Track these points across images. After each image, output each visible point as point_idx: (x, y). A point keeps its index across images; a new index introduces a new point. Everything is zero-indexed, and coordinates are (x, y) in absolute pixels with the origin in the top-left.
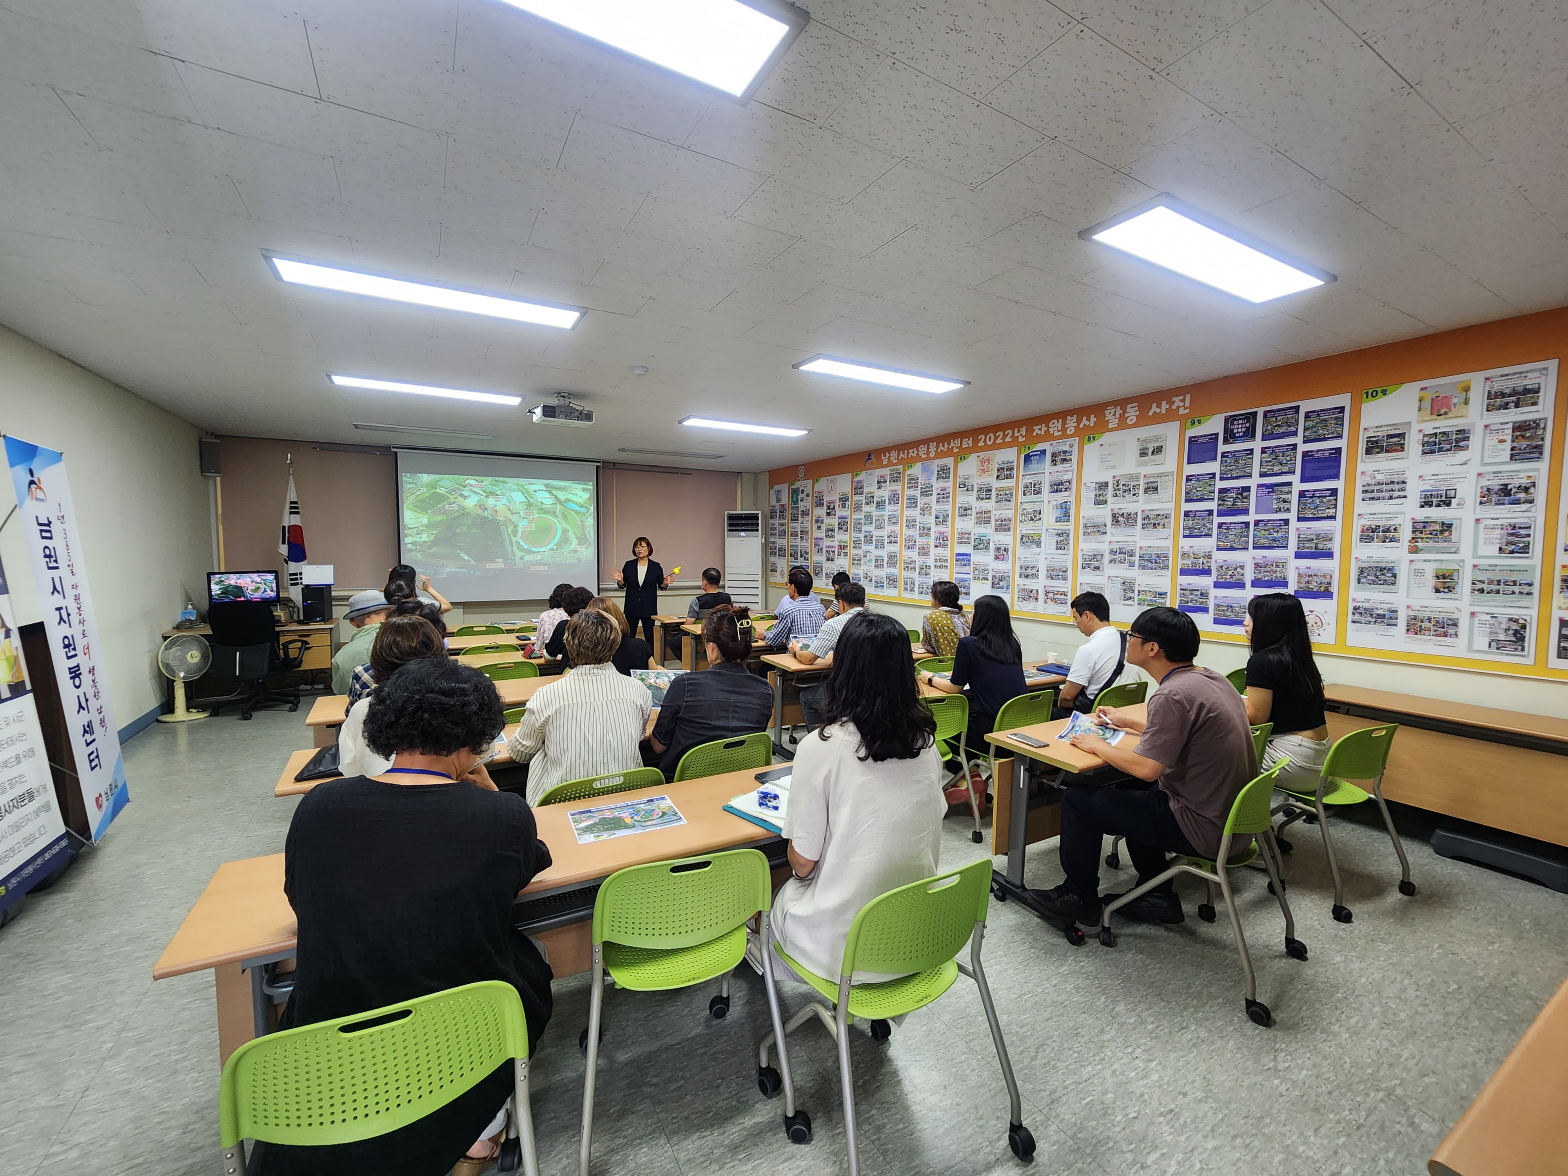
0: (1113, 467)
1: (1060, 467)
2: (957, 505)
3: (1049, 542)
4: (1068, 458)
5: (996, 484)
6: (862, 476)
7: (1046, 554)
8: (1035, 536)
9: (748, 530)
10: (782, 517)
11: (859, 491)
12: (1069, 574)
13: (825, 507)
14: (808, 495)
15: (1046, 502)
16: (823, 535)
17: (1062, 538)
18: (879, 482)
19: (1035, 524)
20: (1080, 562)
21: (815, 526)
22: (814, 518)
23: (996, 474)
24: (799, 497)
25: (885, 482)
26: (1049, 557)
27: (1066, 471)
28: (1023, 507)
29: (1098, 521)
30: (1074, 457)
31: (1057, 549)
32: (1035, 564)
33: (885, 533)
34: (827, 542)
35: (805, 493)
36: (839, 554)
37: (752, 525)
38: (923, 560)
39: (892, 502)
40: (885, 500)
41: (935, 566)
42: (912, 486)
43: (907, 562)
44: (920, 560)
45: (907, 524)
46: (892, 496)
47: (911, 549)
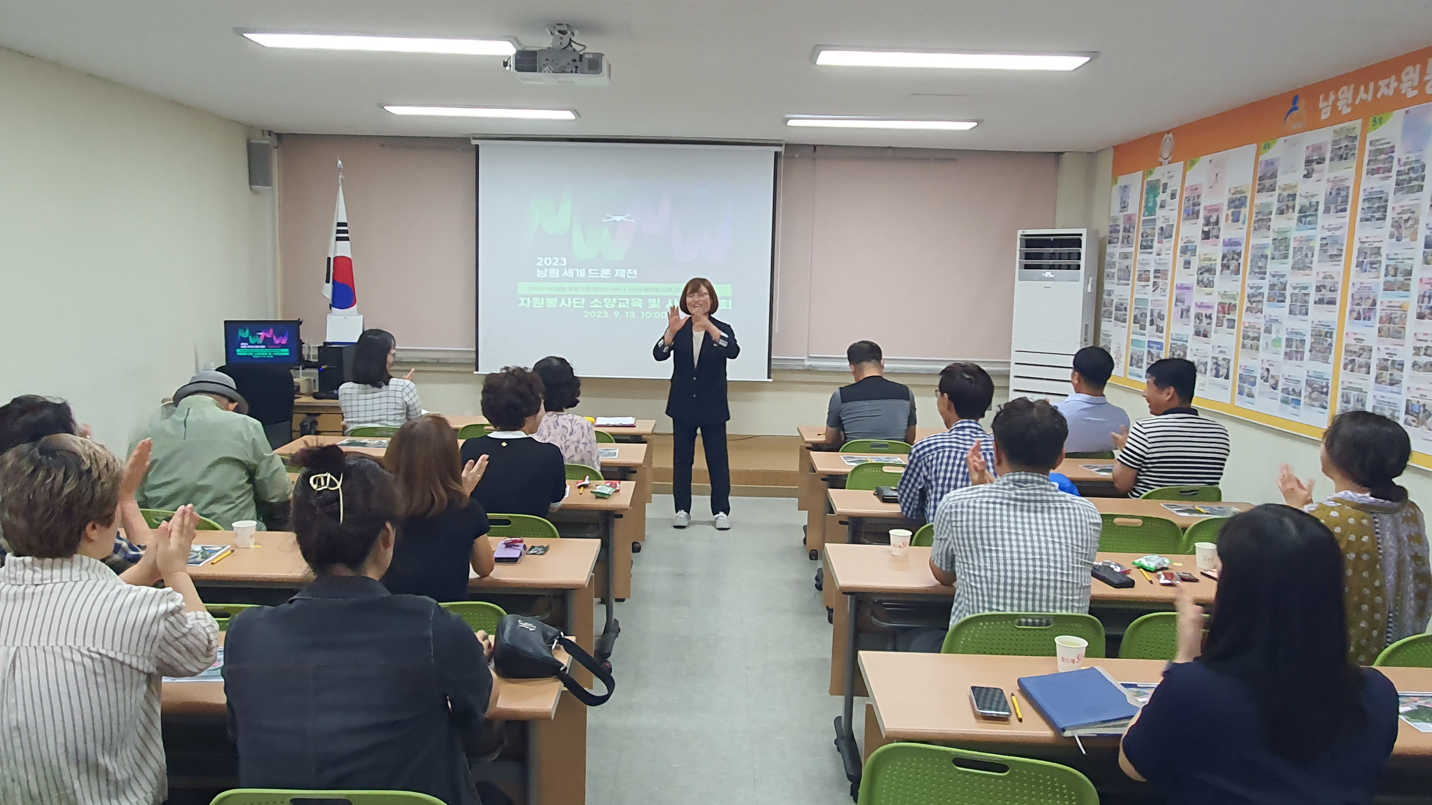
6: (1278, 150)
9: (1060, 267)
10: (1127, 241)
11: (1267, 183)
13: (1201, 220)
14: (1173, 196)
16: (1192, 280)
18: (1309, 162)
21: (1180, 261)
22: (1181, 244)
24: (1159, 200)
25: (1321, 161)
33: (1311, 279)
34: (1198, 296)
35: (1169, 191)
36: (1219, 324)
37: (1069, 256)
38: (1387, 349)
39: (1332, 207)
40: (1318, 203)
41: (1414, 364)
42: (1379, 168)
43: (1352, 349)
44: (1382, 348)
45: (1361, 259)
46: (1334, 192)
47: (1364, 319)
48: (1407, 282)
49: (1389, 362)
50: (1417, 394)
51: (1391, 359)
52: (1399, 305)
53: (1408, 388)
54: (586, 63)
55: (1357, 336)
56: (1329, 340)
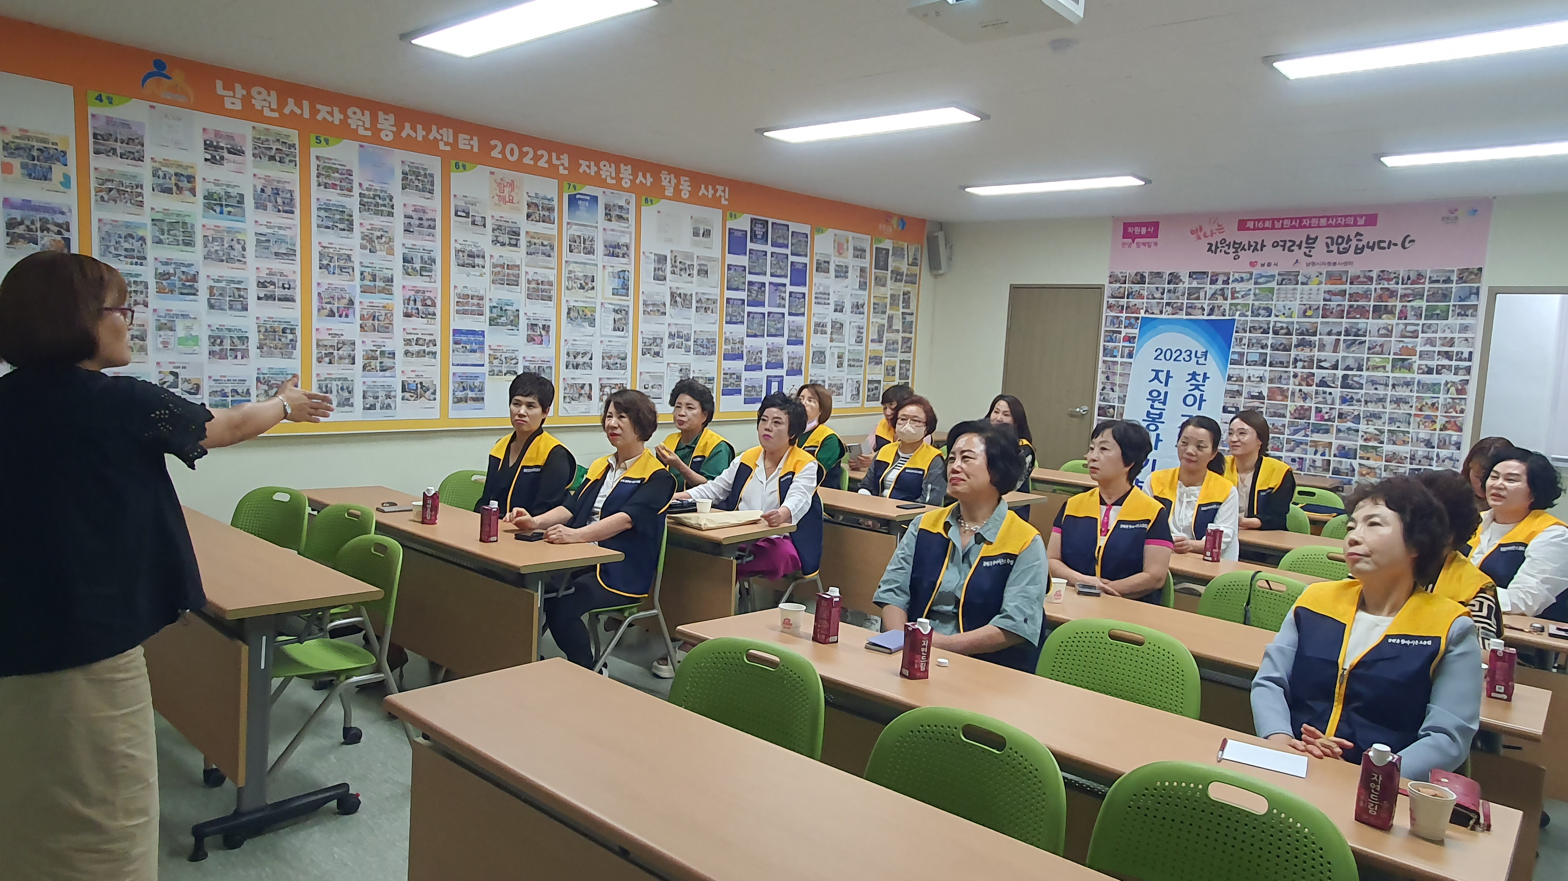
0: (670, 240)
1: (615, 224)
2: (453, 245)
3: (605, 319)
4: (624, 216)
5: (526, 227)
7: (602, 336)
8: (587, 311)
11: (119, 146)
12: (629, 361)
15: (600, 267)
17: (620, 316)
19: (586, 294)
20: (640, 346)
23: (525, 210)
26: (606, 340)
27: (622, 232)
28: (570, 268)
29: (657, 299)
30: (632, 216)
31: (614, 330)
32: (588, 349)
33: (247, 274)
38: (372, 341)
39: (269, 205)
40: (242, 196)
41: (407, 353)
42: (336, 185)
43: (325, 343)
44: (368, 341)
45: (325, 262)
46: (268, 191)
47: (340, 316)
48: (388, 287)
49: (378, 353)
50: (413, 375)
51: (379, 350)
52: (382, 305)
53: (403, 372)
55: (331, 332)
56: (290, 337)
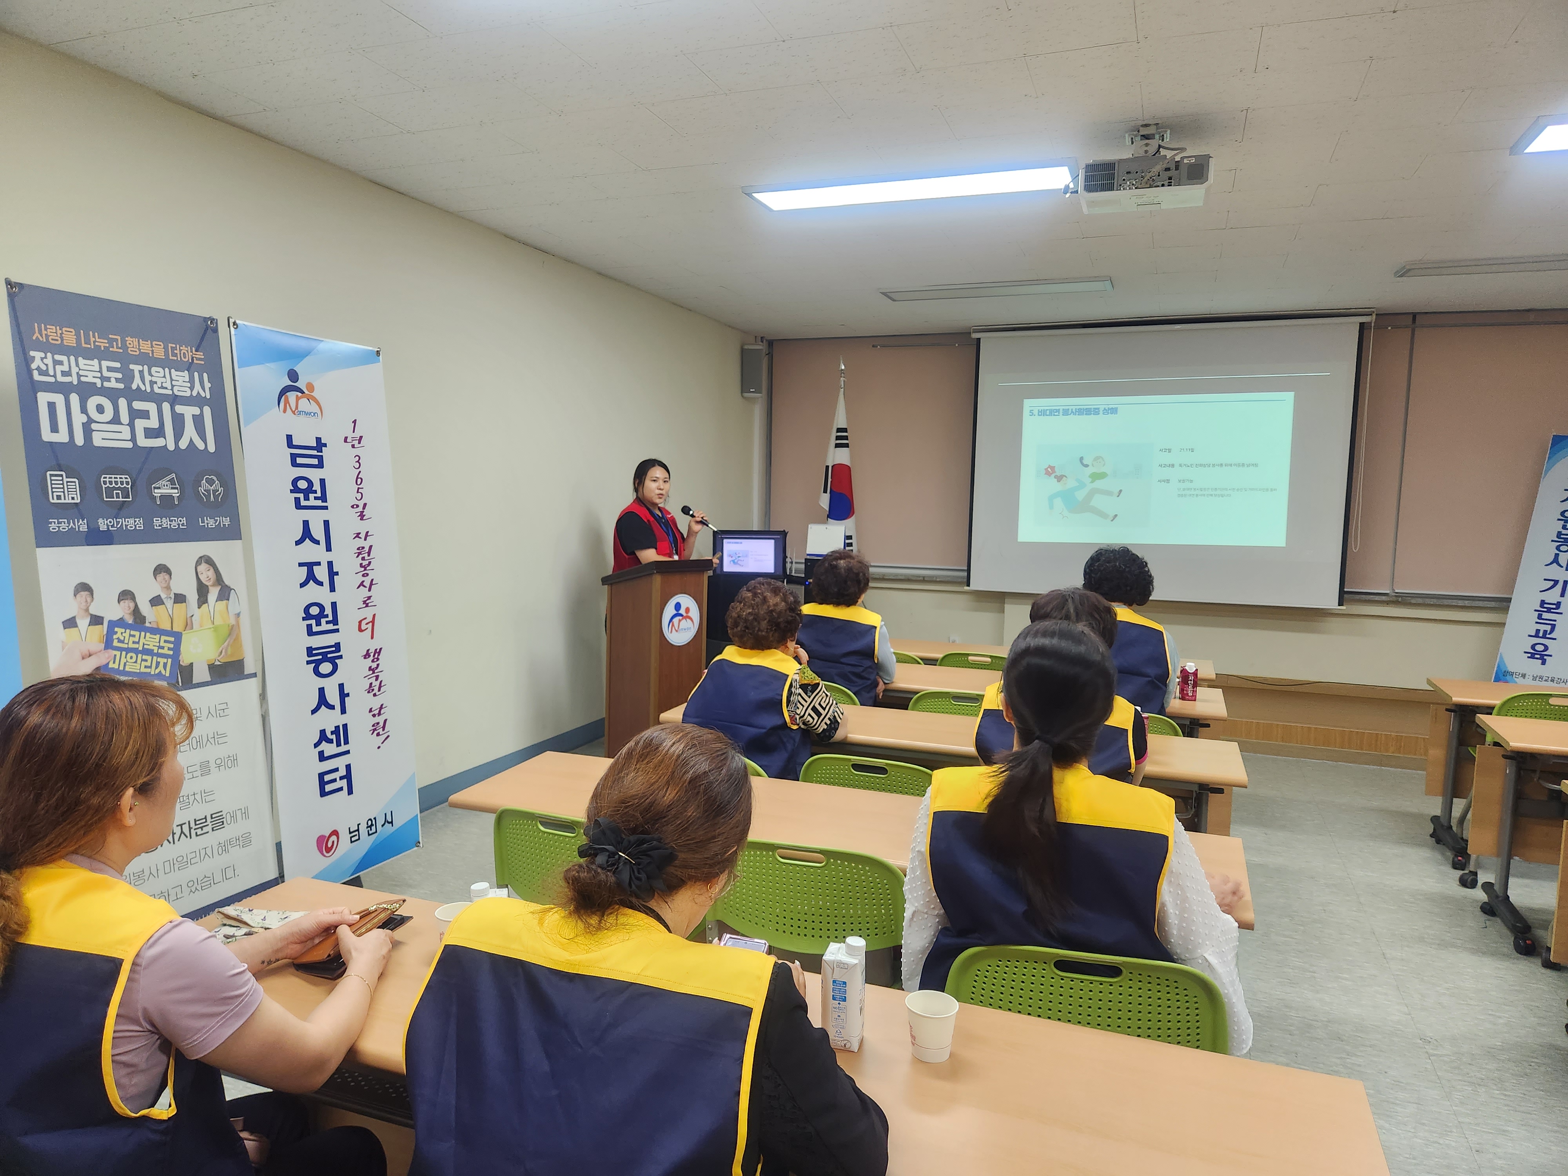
54: (1184, 171)
